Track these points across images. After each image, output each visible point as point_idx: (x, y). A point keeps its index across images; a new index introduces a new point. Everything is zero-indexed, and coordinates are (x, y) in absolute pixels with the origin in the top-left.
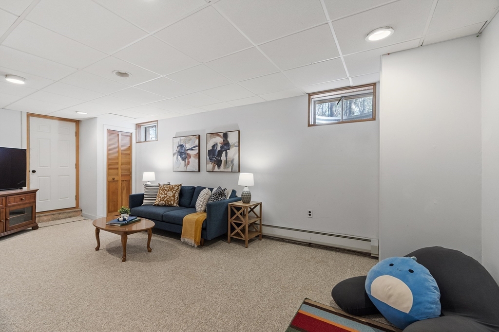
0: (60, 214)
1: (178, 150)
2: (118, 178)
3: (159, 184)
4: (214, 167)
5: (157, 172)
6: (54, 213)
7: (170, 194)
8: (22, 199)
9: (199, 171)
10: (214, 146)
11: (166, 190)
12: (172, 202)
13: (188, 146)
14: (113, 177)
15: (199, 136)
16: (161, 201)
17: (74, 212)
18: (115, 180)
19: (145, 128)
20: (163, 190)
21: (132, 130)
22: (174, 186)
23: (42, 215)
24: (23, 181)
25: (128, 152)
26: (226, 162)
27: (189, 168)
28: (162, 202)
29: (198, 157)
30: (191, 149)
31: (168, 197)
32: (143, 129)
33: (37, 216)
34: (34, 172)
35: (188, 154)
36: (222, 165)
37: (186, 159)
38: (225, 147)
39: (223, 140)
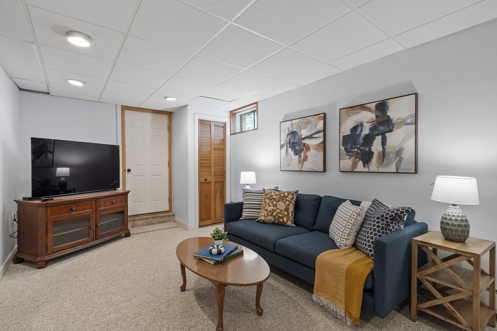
0: (153, 218)
1: (288, 140)
2: (211, 179)
3: (264, 190)
4: (355, 164)
5: (258, 171)
6: (148, 216)
7: (281, 206)
8: (112, 203)
9: (325, 170)
10: (354, 129)
11: (275, 200)
12: (285, 219)
13: (304, 133)
14: (205, 177)
15: (325, 114)
16: (268, 216)
17: (166, 216)
18: (208, 181)
19: (241, 115)
20: (271, 198)
21: (226, 119)
22: (286, 194)
23: (137, 218)
24: (116, 182)
25: (221, 147)
26: (383, 155)
27: (307, 166)
28: (270, 218)
29: (322, 148)
30: (310, 137)
31: (278, 211)
32: (238, 116)
33: (129, 219)
34: (129, 170)
35: (304, 144)
36: (374, 160)
37: (300, 152)
38: (381, 128)
39: (377, 116)
